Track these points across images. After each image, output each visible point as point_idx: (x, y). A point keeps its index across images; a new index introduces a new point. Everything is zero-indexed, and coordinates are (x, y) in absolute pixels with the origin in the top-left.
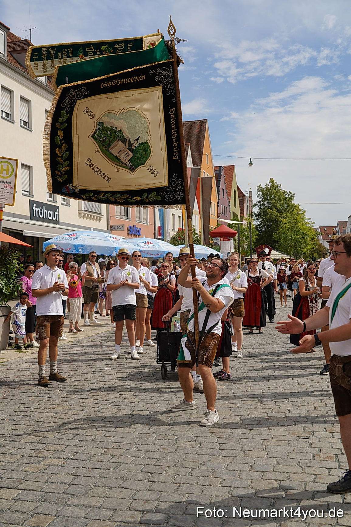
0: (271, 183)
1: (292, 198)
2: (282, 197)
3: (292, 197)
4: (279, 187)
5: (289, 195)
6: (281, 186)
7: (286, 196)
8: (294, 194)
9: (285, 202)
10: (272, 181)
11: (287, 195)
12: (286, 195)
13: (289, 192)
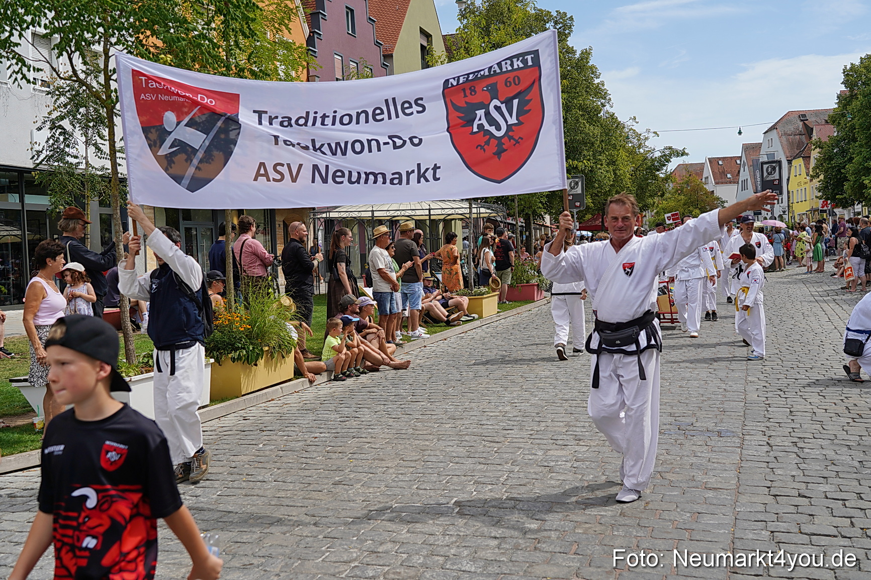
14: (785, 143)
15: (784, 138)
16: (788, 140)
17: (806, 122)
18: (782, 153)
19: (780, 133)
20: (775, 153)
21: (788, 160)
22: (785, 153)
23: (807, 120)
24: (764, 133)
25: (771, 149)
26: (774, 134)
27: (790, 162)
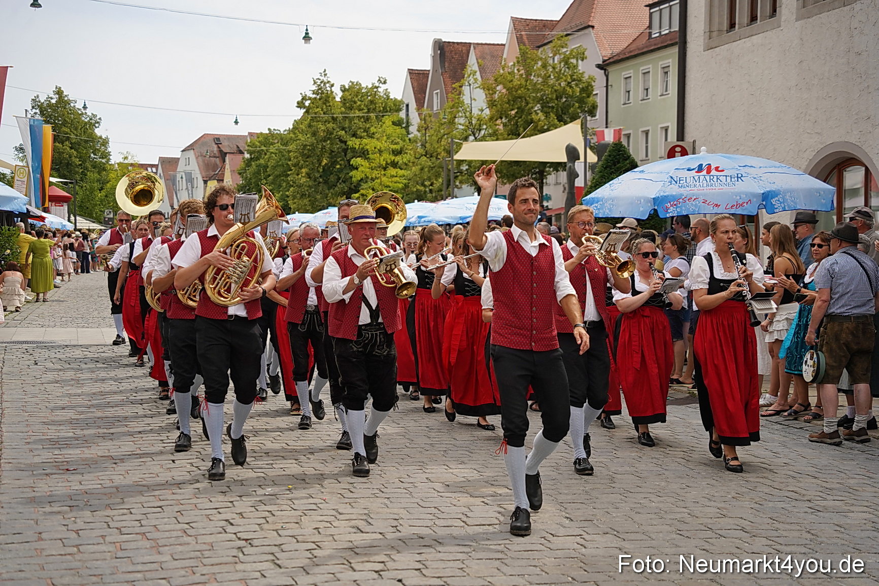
0: (57, 96)
1: (97, 125)
2: (79, 122)
3: (96, 123)
4: (72, 105)
5: (91, 119)
6: (76, 102)
7: (86, 120)
8: (100, 119)
9: (84, 132)
10: (59, 92)
11: (88, 119)
12: (86, 118)
13: (90, 115)
14: (201, 163)
15: (200, 159)
16: (204, 161)
17: (220, 145)
18: (199, 172)
19: (197, 154)
20: (193, 172)
21: (204, 180)
22: (201, 173)
23: (221, 144)
24: (182, 151)
25: (188, 168)
26: (191, 154)
27: (205, 182)
